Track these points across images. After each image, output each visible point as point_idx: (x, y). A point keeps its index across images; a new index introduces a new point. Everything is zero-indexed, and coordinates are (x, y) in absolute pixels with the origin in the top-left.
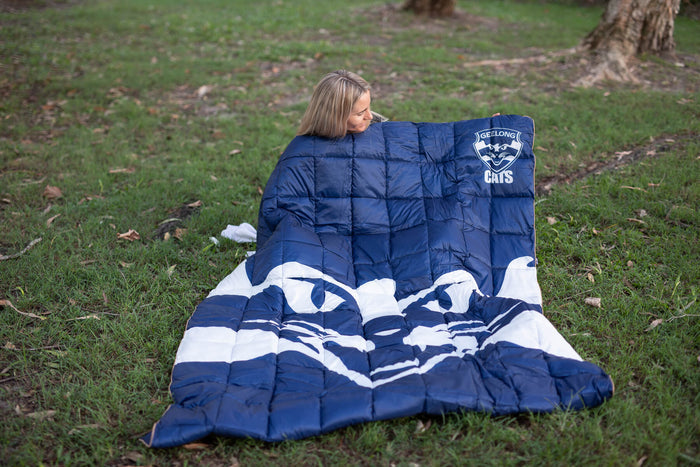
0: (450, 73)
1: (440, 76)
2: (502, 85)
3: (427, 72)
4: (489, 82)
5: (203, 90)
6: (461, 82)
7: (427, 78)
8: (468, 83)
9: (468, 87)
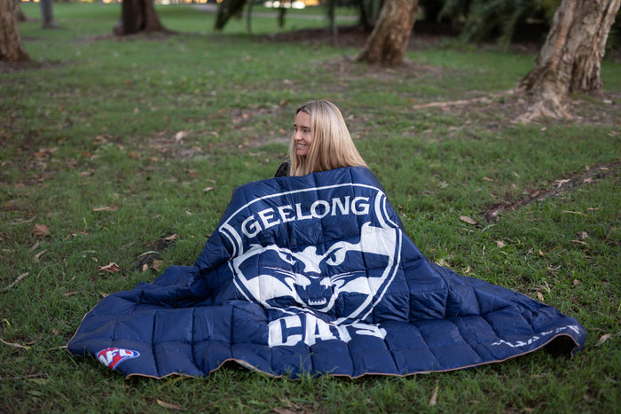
0: (401, 114)
1: (392, 117)
2: (449, 124)
3: (380, 114)
4: (437, 122)
5: (179, 135)
6: (412, 122)
7: (381, 119)
8: (418, 122)
9: (418, 126)
